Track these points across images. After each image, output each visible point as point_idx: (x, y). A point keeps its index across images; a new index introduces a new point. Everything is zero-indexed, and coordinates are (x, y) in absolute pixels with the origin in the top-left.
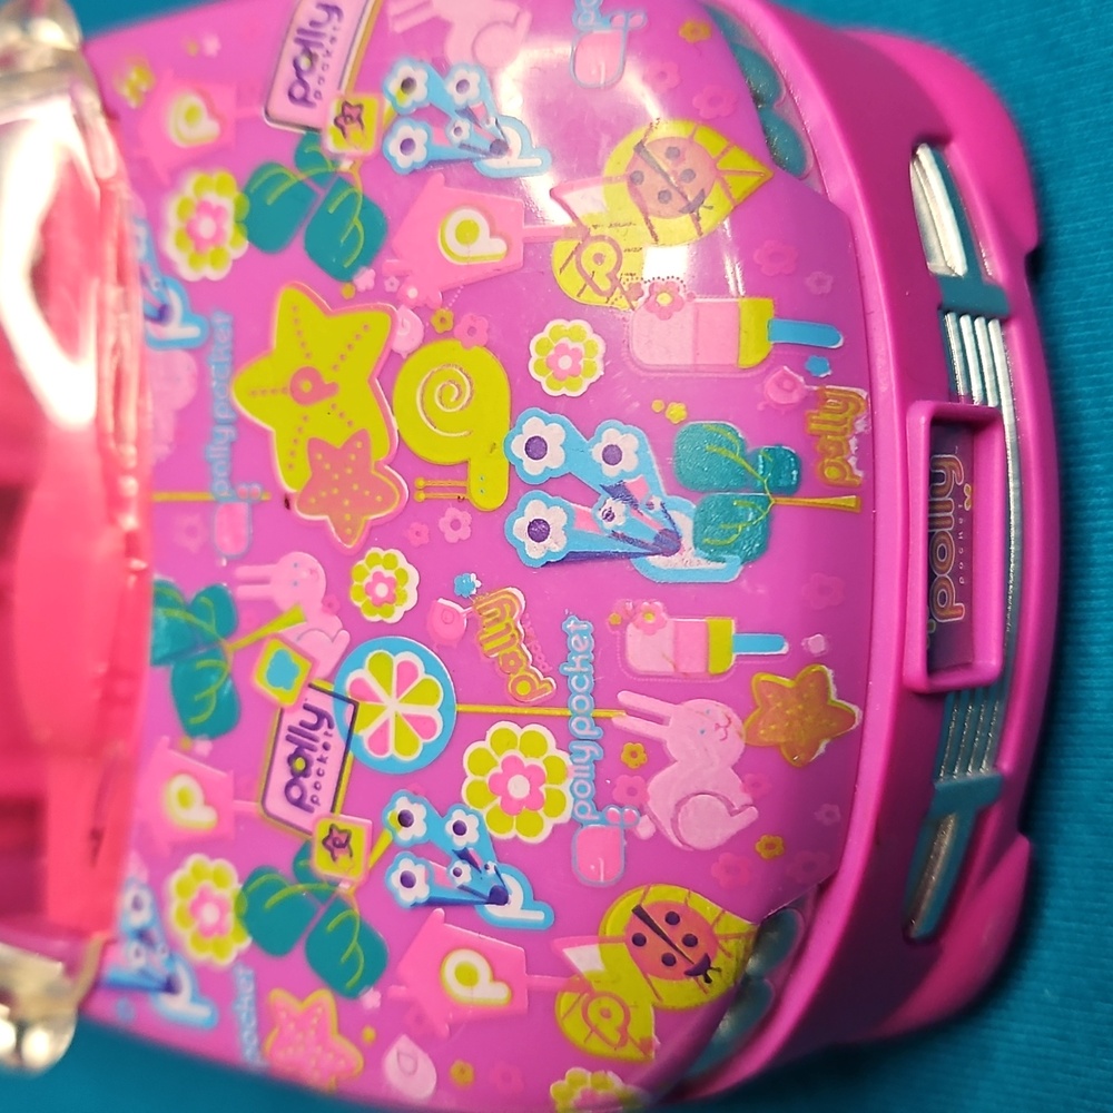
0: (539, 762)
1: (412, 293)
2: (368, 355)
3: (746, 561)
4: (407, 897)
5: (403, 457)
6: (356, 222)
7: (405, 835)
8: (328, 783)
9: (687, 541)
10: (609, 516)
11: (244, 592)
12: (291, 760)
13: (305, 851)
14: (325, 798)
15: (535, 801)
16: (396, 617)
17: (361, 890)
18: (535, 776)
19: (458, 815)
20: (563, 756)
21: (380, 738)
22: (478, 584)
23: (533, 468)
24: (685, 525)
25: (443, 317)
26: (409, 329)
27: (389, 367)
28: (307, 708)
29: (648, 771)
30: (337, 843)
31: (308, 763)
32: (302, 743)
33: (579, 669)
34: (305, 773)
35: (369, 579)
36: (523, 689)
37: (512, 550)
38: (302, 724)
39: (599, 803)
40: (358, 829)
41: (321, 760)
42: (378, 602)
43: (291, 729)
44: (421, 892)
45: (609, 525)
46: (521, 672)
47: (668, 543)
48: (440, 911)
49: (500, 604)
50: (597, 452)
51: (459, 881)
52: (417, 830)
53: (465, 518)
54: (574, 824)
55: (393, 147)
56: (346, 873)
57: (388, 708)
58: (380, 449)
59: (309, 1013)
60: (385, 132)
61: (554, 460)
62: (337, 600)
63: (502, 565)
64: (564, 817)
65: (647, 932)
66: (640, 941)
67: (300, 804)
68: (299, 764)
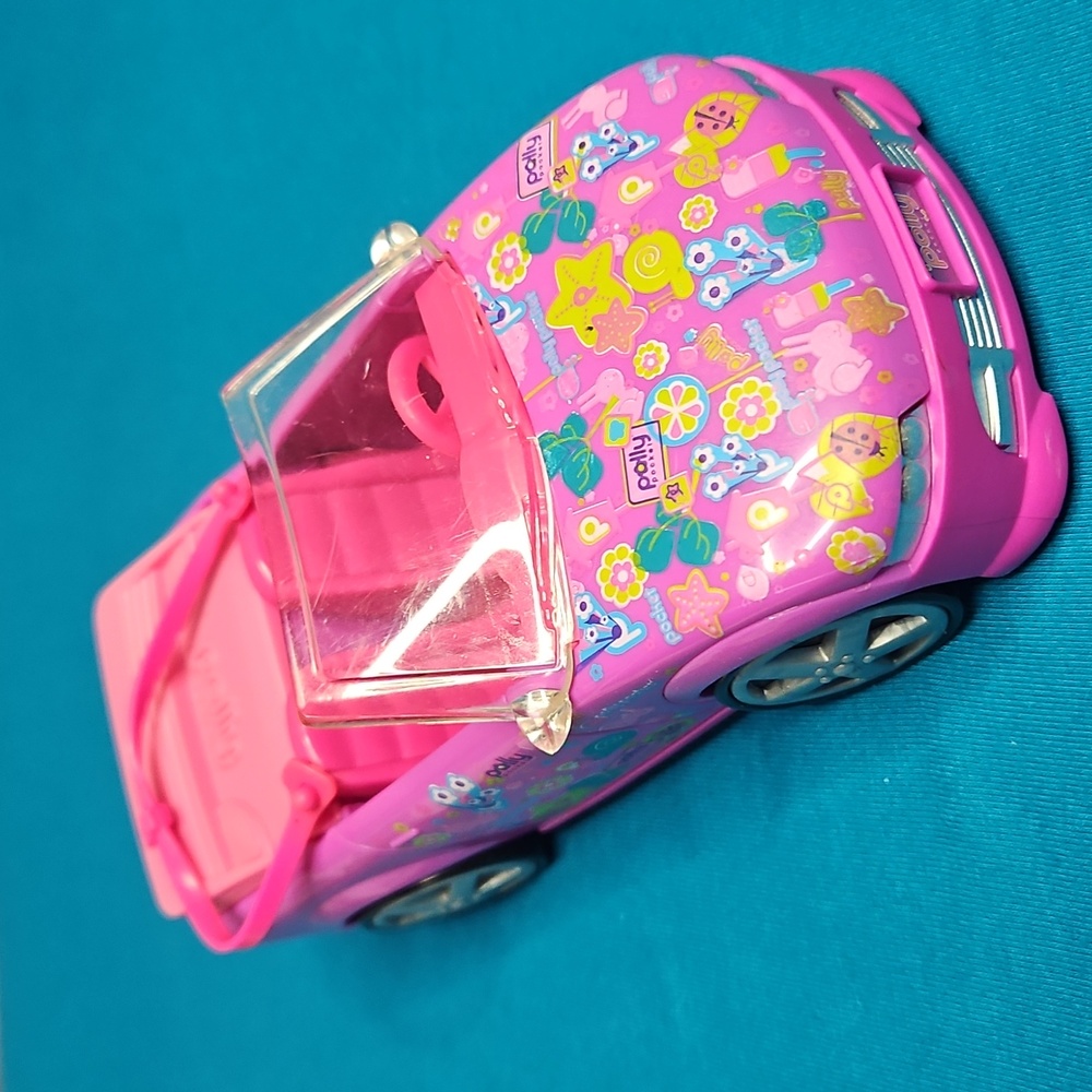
0: (756, 393)
1: (617, 227)
2: (606, 263)
3: (817, 254)
4: (717, 495)
5: (640, 299)
6: (579, 213)
7: (704, 466)
8: (659, 468)
9: (786, 259)
10: (745, 267)
11: (584, 409)
12: (636, 469)
13: (660, 507)
14: (659, 476)
15: (761, 412)
16: (662, 368)
17: (694, 508)
18: (757, 401)
19: (727, 441)
20: (768, 384)
21: (676, 430)
22: (696, 332)
23: (701, 267)
24: (781, 252)
25: (635, 229)
26: (620, 242)
27: (618, 264)
30: (673, 492)
31: (645, 464)
32: (638, 456)
33: (759, 342)
34: (646, 470)
35: (643, 361)
36: (735, 366)
37: (706, 308)
38: (636, 448)
39: (793, 396)
40: (681, 479)
41: (651, 458)
42: (651, 368)
43: (631, 455)
44: (723, 488)
45: (747, 272)
46: (731, 358)
47: (778, 263)
48: (736, 491)
49: (710, 335)
50: (728, 244)
51: (740, 471)
52: (711, 460)
53: (678, 307)
54: (785, 412)
55: (585, 173)
56: (683, 504)
57: (676, 411)
58: (627, 301)
59: (691, 587)
60: (579, 172)
61: (710, 258)
62: (633, 381)
63: (704, 317)
64: (778, 412)
65: (841, 443)
66: (839, 449)
67: (648, 487)
68: (641, 468)
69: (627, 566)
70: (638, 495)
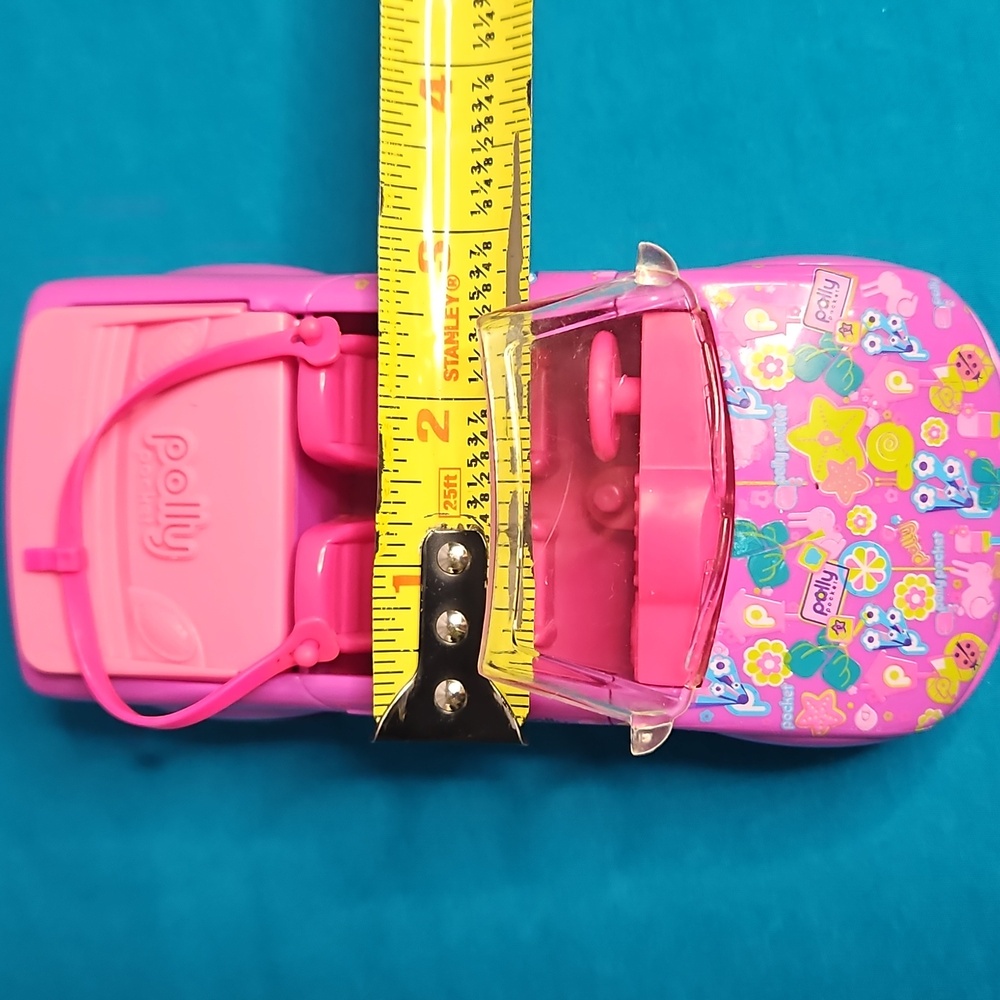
0: (923, 589)
1: (875, 403)
2: (857, 427)
3: (994, 509)
4: (870, 646)
5: (871, 469)
6: (850, 371)
7: (870, 621)
8: (835, 603)
9: (976, 502)
10: (950, 493)
11: (792, 524)
12: (816, 594)
13: (824, 632)
14: (834, 609)
15: (922, 604)
16: (867, 532)
17: (851, 646)
18: (922, 594)
19: (892, 612)
20: (933, 586)
21: (859, 583)
22: (900, 519)
23: (922, 474)
24: (975, 496)
25: (887, 414)
26: (873, 417)
27: (865, 432)
28: (825, 572)
29: (962, 590)
30: (839, 627)
31: (825, 594)
32: (823, 586)
33: (939, 553)
34: (824, 600)
35: (855, 518)
36: (918, 560)
37: (914, 506)
38: (823, 579)
39: (946, 603)
40: (849, 621)
41: (832, 593)
42: (859, 527)
43: (817, 581)
44: (876, 644)
45: (949, 496)
46: (917, 554)
47: (969, 503)
48: (884, 651)
49: (909, 527)
50: (946, 468)
51: (892, 638)
52: (875, 619)
53: (895, 493)
54: (937, 612)
55: (866, 344)
56: (844, 639)
57: (865, 570)
58: (861, 465)
59: (823, 700)
60: (863, 338)
61: (930, 470)
62: (841, 525)
63: (910, 512)
64: (933, 610)
65: (960, 652)
66: (957, 655)
67: (821, 612)
68: (821, 596)
69: (777, 660)
70: (809, 613)
